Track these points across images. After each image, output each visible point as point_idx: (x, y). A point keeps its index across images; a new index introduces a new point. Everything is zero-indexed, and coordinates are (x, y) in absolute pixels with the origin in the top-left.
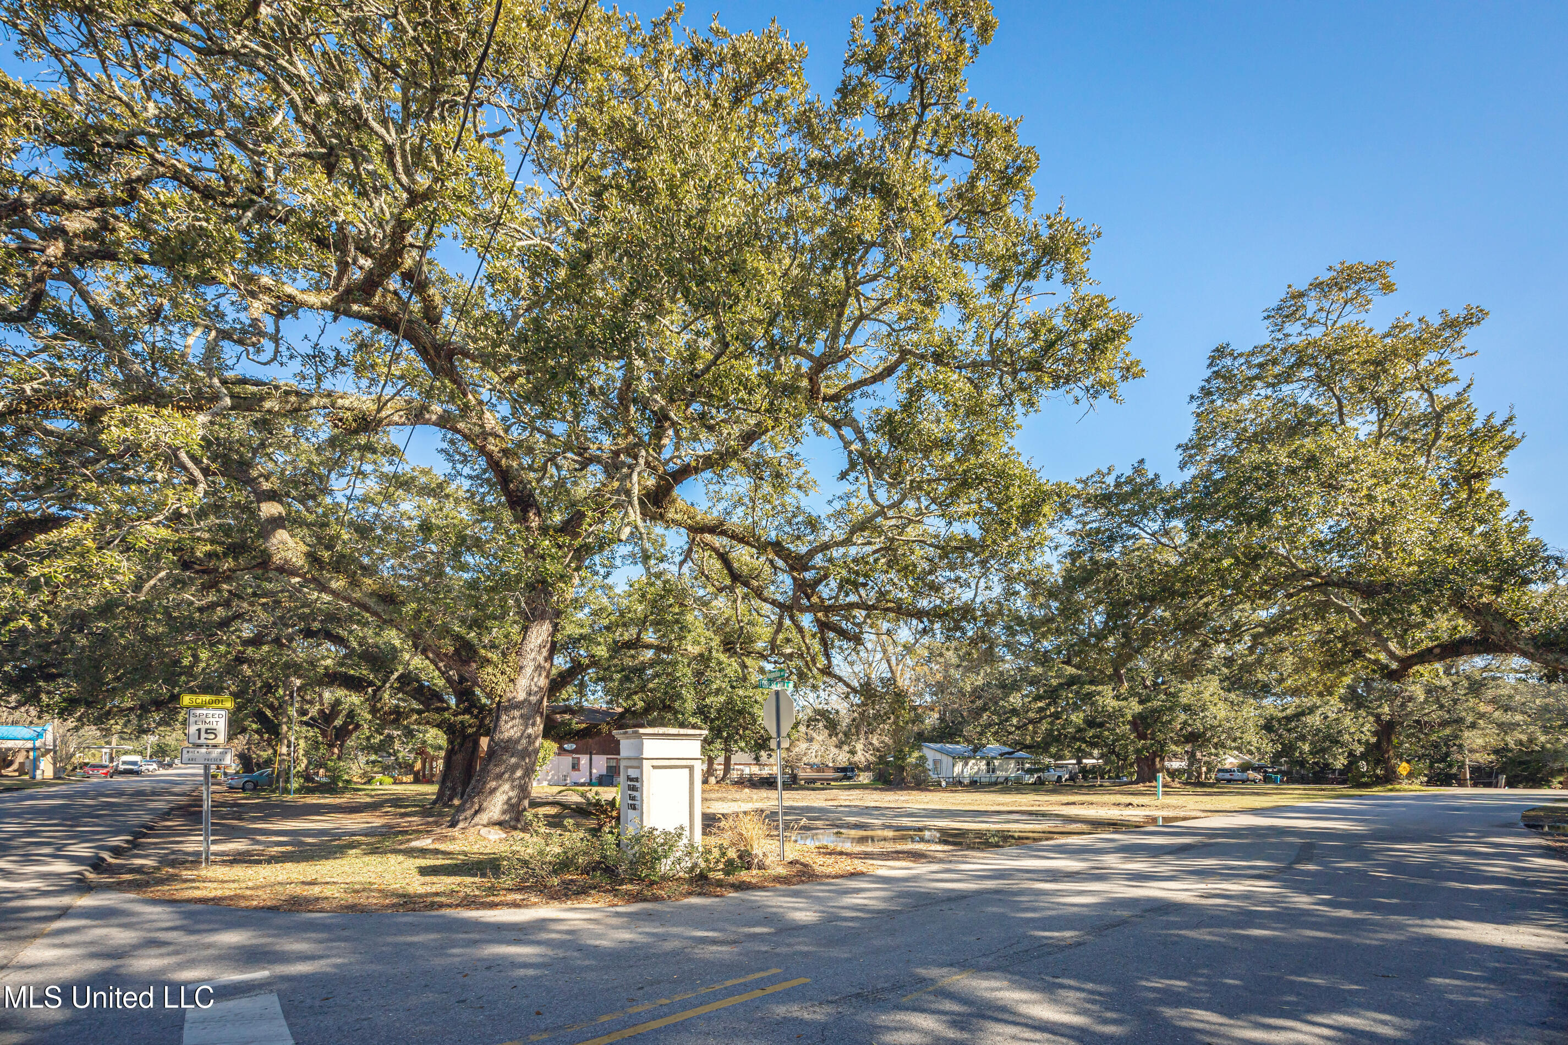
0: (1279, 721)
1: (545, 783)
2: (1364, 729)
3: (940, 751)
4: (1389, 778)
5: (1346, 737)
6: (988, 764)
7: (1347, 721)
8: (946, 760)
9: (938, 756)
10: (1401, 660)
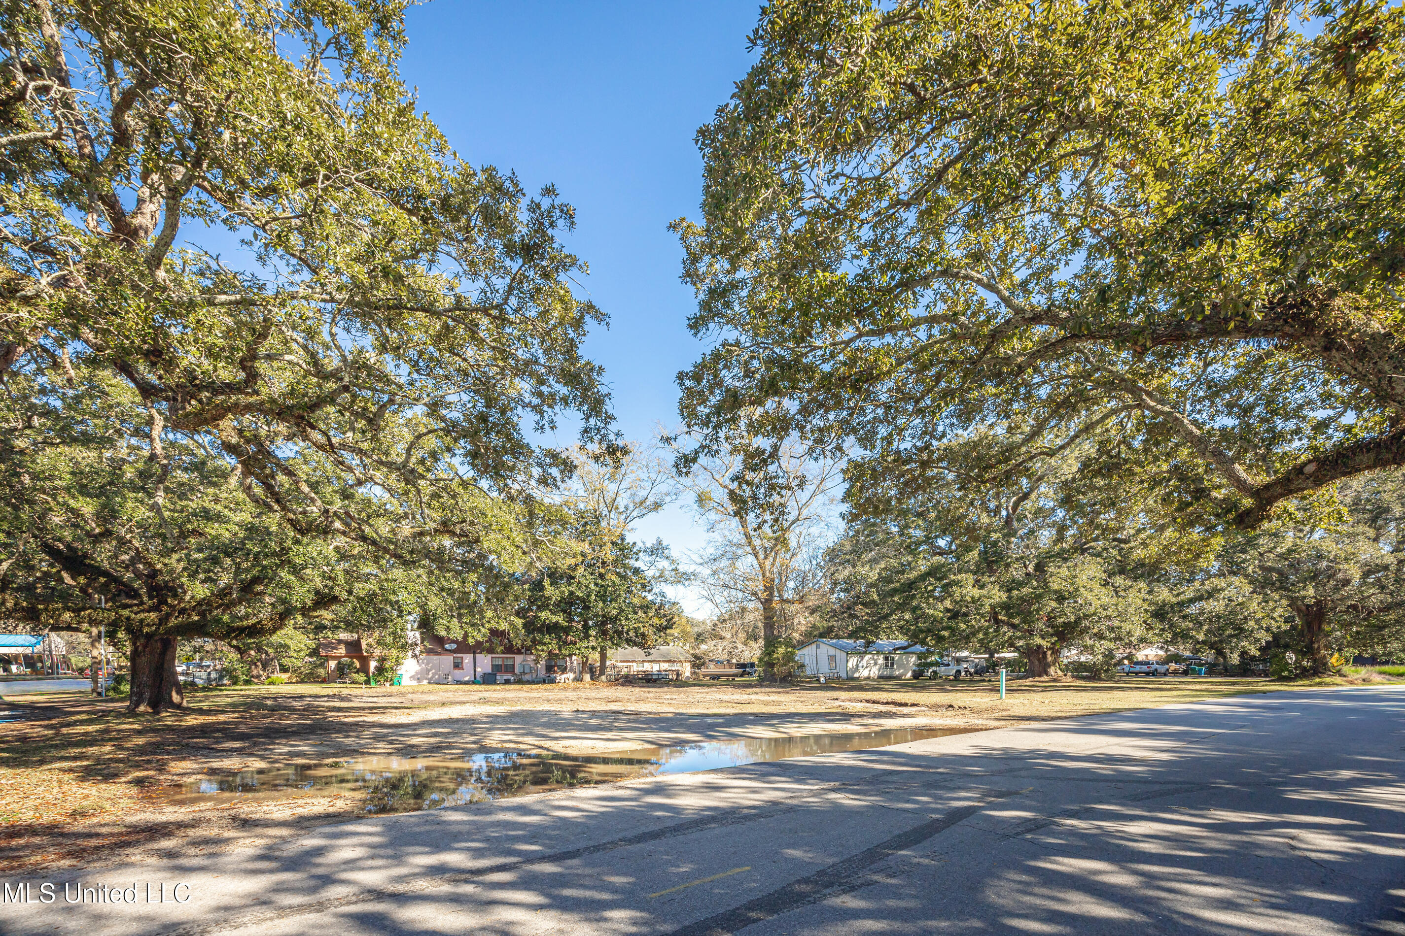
0: (1172, 607)
1: (425, 682)
2: (1276, 615)
3: (833, 646)
4: (1318, 669)
5: (1252, 624)
6: (886, 659)
7: (1254, 606)
8: (840, 655)
9: (832, 651)
10: (1257, 493)
